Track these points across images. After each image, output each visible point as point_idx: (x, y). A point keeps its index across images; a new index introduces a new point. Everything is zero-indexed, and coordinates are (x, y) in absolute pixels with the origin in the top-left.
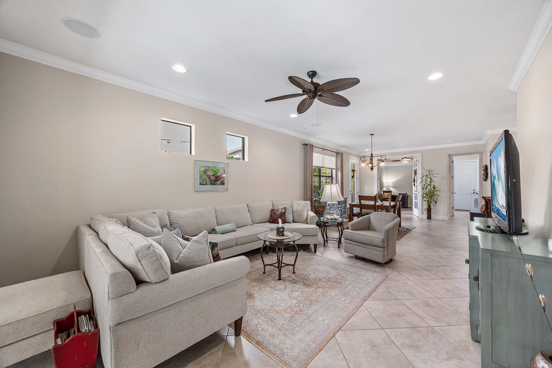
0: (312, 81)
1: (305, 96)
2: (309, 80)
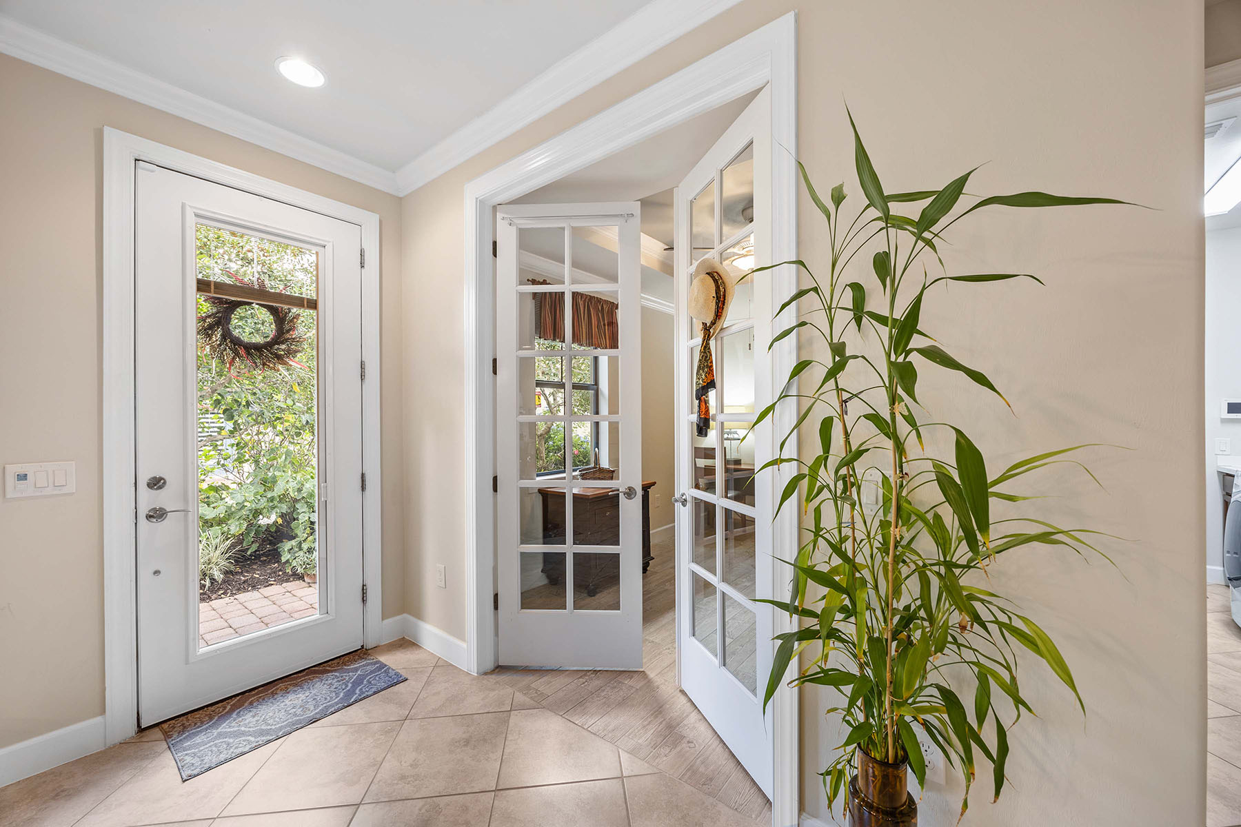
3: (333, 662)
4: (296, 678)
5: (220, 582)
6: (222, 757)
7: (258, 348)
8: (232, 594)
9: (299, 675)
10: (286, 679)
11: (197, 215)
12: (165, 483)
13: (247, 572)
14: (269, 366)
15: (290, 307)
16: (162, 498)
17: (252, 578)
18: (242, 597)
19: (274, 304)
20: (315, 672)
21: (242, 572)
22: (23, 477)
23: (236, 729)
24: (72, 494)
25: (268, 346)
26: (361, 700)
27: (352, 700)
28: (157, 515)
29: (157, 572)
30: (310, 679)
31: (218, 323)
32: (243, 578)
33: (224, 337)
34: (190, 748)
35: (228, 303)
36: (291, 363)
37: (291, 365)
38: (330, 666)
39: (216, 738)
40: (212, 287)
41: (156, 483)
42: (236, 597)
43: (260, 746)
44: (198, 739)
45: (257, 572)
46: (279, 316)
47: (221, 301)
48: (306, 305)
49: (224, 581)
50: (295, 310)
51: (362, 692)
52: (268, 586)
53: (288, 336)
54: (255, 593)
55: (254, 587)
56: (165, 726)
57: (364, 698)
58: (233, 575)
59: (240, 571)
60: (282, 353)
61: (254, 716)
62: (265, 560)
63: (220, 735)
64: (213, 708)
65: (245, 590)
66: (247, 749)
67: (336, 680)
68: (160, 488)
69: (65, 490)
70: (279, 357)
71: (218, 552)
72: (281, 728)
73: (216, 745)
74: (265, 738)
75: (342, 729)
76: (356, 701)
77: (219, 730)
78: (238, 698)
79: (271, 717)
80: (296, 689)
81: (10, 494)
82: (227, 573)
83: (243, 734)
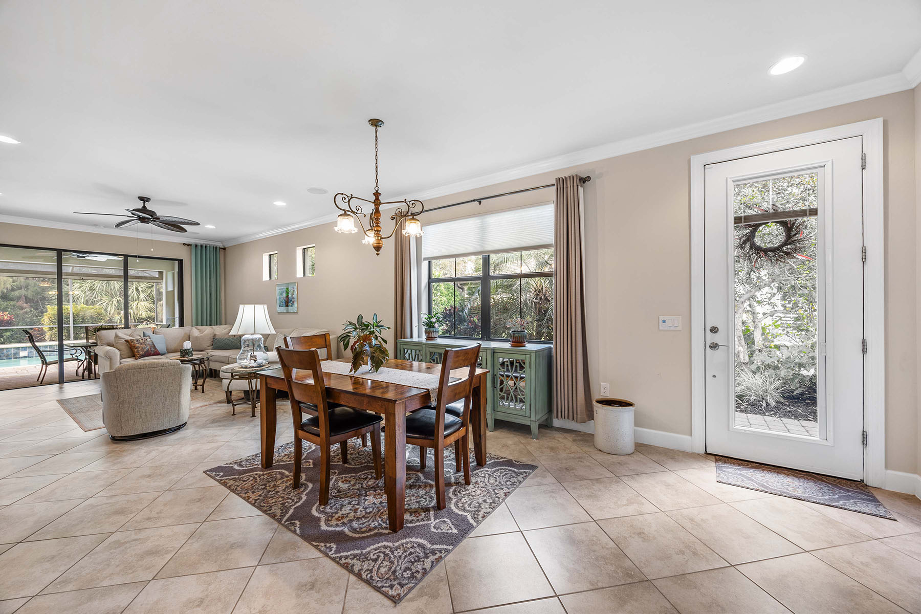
3: (830, 478)
4: (797, 473)
5: (772, 406)
6: (738, 483)
7: (773, 250)
8: (780, 417)
9: (801, 473)
10: (790, 470)
11: (734, 181)
12: (718, 330)
13: (793, 406)
14: (781, 261)
15: (796, 218)
16: (717, 338)
17: (796, 411)
18: (785, 420)
19: (784, 220)
20: (813, 477)
21: (789, 405)
22: (664, 321)
23: (750, 476)
24: (680, 331)
25: (779, 248)
26: (841, 508)
27: (833, 504)
28: (714, 346)
29: (714, 376)
30: (807, 478)
31: (748, 240)
32: (789, 409)
33: (751, 247)
34: (724, 471)
35: (754, 226)
36: (797, 256)
37: (798, 259)
38: (827, 479)
39: (738, 474)
40: (743, 220)
41: (714, 330)
42: (782, 419)
43: (759, 490)
44: (730, 470)
45: (800, 408)
46: (788, 226)
47: (750, 226)
48: (808, 214)
49: (775, 407)
50: (800, 220)
51: (845, 504)
52: (807, 420)
53: (795, 238)
54: (796, 421)
55: (796, 417)
56: (717, 457)
57: (845, 509)
58: (782, 405)
59: (788, 404)
60: (791, 251)
61: (762, 477)
62: (809, 403)
63: (740, 474)
64: (742, 462)
65: (789, 417)
66: (751, 487)
67: (827, 488)
68: (715, 332)
69: (678, 329)
70: (787, 254)
71: (772, 387)
72: (774, 490)
73: (737, 477)
74: (763, 489)
75: (816, 513)
76: (836, 507)
77: (741, 472)
78: (757, 465)
79: (772, 482)
80: (794, 478)
81: (661, 328)
82: (777, 402)
83: (752, 480)
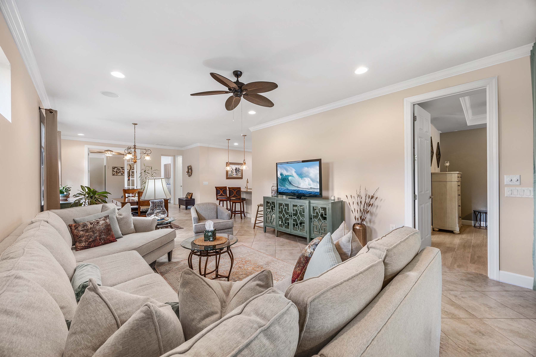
0: (238, 80)
1: (232, 94)
2: (234, 79)
